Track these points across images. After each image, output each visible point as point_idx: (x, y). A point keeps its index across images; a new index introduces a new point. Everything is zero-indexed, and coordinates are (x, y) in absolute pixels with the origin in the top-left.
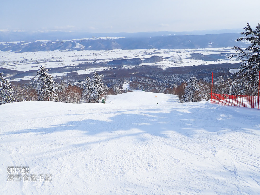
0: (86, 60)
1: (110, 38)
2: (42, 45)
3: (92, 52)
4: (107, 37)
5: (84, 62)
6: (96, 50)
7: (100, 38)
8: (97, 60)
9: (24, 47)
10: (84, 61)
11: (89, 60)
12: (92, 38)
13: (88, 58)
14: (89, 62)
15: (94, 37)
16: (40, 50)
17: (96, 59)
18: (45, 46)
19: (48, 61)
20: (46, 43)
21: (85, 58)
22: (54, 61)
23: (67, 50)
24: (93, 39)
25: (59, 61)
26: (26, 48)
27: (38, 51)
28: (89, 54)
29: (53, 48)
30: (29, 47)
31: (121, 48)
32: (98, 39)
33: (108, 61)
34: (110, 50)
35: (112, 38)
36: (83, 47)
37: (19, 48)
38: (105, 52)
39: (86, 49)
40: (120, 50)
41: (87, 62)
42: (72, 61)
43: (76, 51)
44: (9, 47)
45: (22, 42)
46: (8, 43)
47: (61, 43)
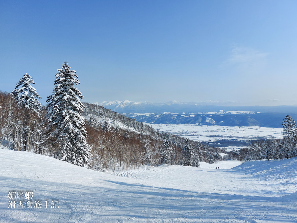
0: (222, 136)
1: (242, 112)
2: (172, 118)
3: (225, 128)
4: (238, 111)
5: (221, 138)
6: (230, 126)
7: (229, 112)
8: (235, 137)
9: (156, 119)
10: (219, 137)
11: (225, 137)
12: (220, 111)
13: (224, 134)
14: (226, 139)
15: (222, 111)
16: (171, 123)
17: (232, 136)
18: (176, 119)
19: (183, 134)
20: (176, 116)
21: (220, 134)
22: (188, 134)
23: (197, 124)
24: (221, 113)
25: (193, 135)
26: (158, 119)
27: (170, 123)
28: (222, 130)
29: (183, 121)
30: (161, 119)
31: (260, 125)
32: (227, 113)
33: (248, 139)
34: (246, 127)
35: (244, 112)
36: (214, 122)
37: (153, 120)
38: (241, 129)
39: (217, 124)
40: (259, 127)
41: (224, 139)
42: (207, 136)
43: (206, 126)
44: (143, 118)
45: (152, 114)
46: (141, 114)
47: (191, 116)
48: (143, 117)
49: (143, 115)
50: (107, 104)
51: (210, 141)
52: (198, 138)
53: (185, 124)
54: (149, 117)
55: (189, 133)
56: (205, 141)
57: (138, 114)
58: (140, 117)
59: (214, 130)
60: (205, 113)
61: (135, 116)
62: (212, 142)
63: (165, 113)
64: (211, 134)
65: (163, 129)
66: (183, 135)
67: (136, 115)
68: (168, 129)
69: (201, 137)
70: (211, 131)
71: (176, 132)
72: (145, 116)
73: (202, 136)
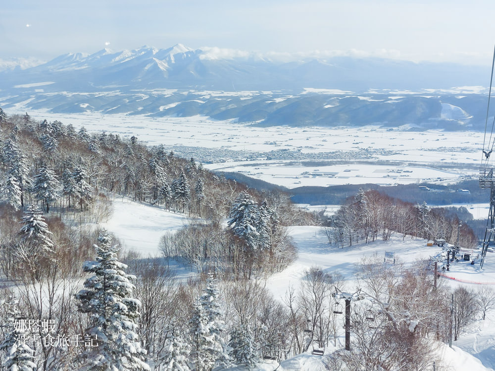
2: (326, 107)
18: (338, 108)
19: (352, 160)
22: (369, 160)
23: (410, 126)
25: (388, 163)
29: (362, 115)
36: (467, 118)
37: (259, 113)
39: (479, 125)
42: (432, 166)
44: (230, 106)
45: (265, 93)
46: (226, 94)
47: (391, 99)
48: (230, 103)
49: (231, 97)
50: (117, 59)
51: (438, 183)
52: (399, 172)
53: (367, 126)
54: (250, 102)
55: (374, 156)
56: (421, 182)
57: (215, 94)
58: (218, 103)
59: (463, 146)
60: (444, 91)
61: (204, 100)
62: (445, 185)
63: (308, 90)
64: (448, 158)
65: (289, 143)
66: (352, 163)
67: (208, 97)
68: (304, 143)
69: (409, 169)
70: (452, 150)
71: (327, 154)
72: (236, 100)
73: (415, 165)
